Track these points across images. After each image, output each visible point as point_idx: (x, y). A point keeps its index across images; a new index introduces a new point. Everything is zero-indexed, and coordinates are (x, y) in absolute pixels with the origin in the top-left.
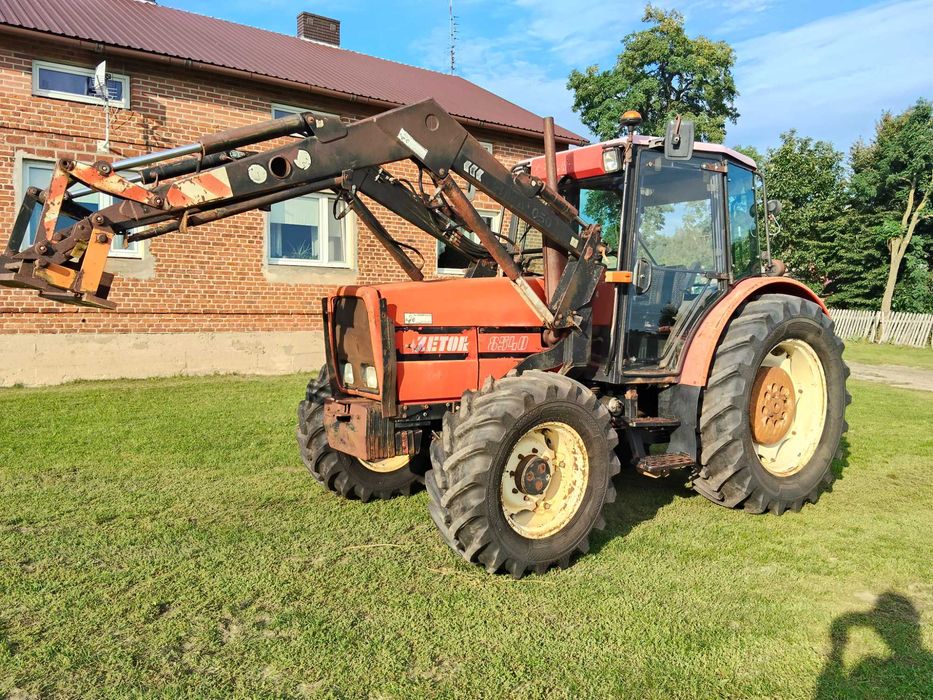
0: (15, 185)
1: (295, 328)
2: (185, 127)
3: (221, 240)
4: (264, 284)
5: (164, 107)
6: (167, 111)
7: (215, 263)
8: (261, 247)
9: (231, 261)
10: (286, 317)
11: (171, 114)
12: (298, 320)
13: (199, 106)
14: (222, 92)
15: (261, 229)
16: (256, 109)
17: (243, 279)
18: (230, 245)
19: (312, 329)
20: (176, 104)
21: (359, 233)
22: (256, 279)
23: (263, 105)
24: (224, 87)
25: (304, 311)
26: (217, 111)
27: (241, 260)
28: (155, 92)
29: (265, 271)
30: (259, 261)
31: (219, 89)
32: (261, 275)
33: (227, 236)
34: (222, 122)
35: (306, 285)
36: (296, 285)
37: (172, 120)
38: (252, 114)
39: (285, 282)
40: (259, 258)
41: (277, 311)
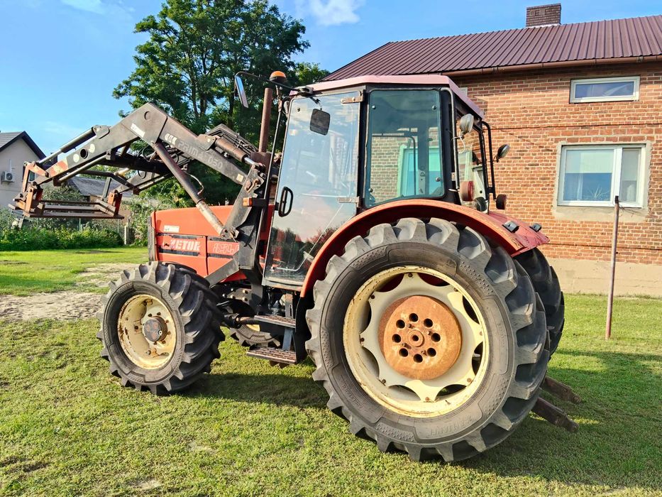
0: (399, 165)
1: (578, 257)
2: (500, 113)
3: (520, 189)
4: (553, 221)
5: (486, 102)
6: (488, 104)
7: (514, 206)
8: (552, 193)
9: (526, 204)
10: (571, 248)
11: (491, 106)
12: (582, 251)
13: (511, 96)
14: (529, 82)
15: (554, 179)
16: (557, 88)
17: (534, 217)
18: (527, 192)
19: (594, 259)
20: (495, 99)
21: (652, 176)
22: (546, 218)
23: (563, 84)
24: (531, 78)
25: (588, 243)
26: (524, 97)
27: (535, 203)
28: (482, 93)
29: (554, 211)
30: (549, 203)
31: (528, 80)
32: (551, 214)
33: (524, 186)
34: (528, 104)
35: (592, 222)
36: (582, 222)
37: (491, 110)
38: (553, 93)
39: (571, 219)
40: (549, 201)
41: (562, 242)
